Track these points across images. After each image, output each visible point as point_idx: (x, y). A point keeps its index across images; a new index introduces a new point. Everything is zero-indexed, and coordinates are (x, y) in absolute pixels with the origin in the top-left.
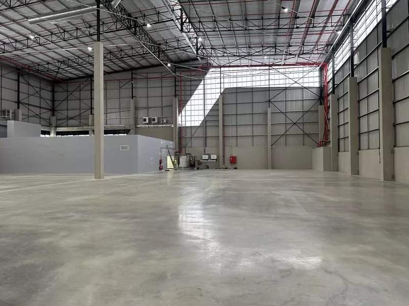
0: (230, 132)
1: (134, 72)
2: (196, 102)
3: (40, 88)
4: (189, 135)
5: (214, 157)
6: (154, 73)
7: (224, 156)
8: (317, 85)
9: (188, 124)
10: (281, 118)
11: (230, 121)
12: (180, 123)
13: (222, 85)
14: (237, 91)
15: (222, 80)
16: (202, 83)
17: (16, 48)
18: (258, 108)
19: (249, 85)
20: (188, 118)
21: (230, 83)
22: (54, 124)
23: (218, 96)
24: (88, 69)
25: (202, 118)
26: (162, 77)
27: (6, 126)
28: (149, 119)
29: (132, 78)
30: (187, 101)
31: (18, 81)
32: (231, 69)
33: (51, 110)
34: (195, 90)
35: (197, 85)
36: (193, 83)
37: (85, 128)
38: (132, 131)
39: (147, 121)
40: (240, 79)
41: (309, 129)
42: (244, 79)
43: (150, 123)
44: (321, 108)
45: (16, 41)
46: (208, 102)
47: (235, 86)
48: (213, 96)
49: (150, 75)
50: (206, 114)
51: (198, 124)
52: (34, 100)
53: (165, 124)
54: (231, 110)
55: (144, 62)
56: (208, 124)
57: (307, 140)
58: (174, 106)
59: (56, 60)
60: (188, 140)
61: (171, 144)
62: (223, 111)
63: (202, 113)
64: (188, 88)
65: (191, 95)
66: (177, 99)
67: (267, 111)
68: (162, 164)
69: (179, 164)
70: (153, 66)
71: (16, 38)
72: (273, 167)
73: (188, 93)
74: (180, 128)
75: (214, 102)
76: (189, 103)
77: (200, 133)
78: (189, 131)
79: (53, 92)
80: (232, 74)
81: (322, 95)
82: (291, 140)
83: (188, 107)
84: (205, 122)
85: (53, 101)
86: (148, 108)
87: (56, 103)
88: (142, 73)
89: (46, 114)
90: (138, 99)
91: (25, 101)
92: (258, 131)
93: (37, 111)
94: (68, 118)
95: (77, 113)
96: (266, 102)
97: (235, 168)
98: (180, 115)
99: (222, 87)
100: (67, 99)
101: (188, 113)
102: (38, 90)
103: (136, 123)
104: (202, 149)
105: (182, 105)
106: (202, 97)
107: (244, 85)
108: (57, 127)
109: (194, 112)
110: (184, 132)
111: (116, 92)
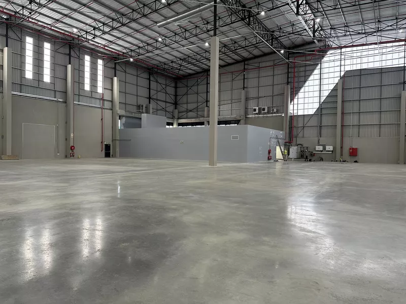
0: (352, 120)
1: (246, 63)
2: (311, 89)
3: (166, 85)
4: (301, 125)
5: (330, 148)
6: (266, 62)
7: (342, 147)
9: (300, 113)
11: (351, 107)
12: (292, 112)
13: (342, 67)
14: (361, 73)
15: (343, 62)
16: (319, 67)
17: (147, 50)
18: (388, 92)
19: (377, 65)
20: (301, 106)
21: (353, 64)
22: (176, 117)
23: (336, 80)
24: (205, 64)
25: (317, 106)
26: (275, 65)
27: (141, 119)
28: (259, 109)
29: (244, 68)
30: (300, 88)
31: (149, 79)
32: (355, 48)
33: (174, 104)
34: (309, 76)
35: (313, 70)
36: (308, 68)
37: (201, 120)
38: (242, 122)
39: (257, 111)
40: (365, 60)
42: (371, 59)
43: (259, 113)
45: (148, 44)
46: (324, 87)
47: (359, 67)
48: (331, 81)
49: (262, 65)
50: (322, 101)
51: (312, 112)
52: (161, 96)
53: (275, 113)
54: (352, 95)
55: (256, 52)
56: (324, 112)
58: (285, 94)
59: (178, 58)
60: (300, 130)
61: (281, 134)
62: (343, 96)
63: (317, 100)
64: (302, 74)
65: (305, 82)
66: (289, 86)
67: (401, 95)
68: (271, 155)
69: (288, 154)
70: (265, 55)
71: (148, 42)
73: (302, 79)
74: (291, 117)
75: (332, 87)
76: (302, 90)
77: (314, 122)
78: (301, 120)
79: (176, 87)
80: (355, 55)
83: (301, 95)
84: (320, 109)
85: (176, 96)
86: (258, 98)
87: (178, 98)
88: (254, 63)
89: (170, 108)
90: (249, 89)
91: (155, 97)
92: (387, 118)
93: (163, 104)
94: (188, 111)
95: (194, 106)
96: (400, 84)
97: (356, 162)
98: (292, 103)
99: (342, 69)
100: (187, 94)
101: (301, 101)
102: (164, 86)
103: (246, 113)
104: (316, 139)
105: (295, 92)
106: (317, 82)
107: (371, 66)
108: (179, 118)
109: (308, 99)
110: (295, 121)
111: (229, 84)
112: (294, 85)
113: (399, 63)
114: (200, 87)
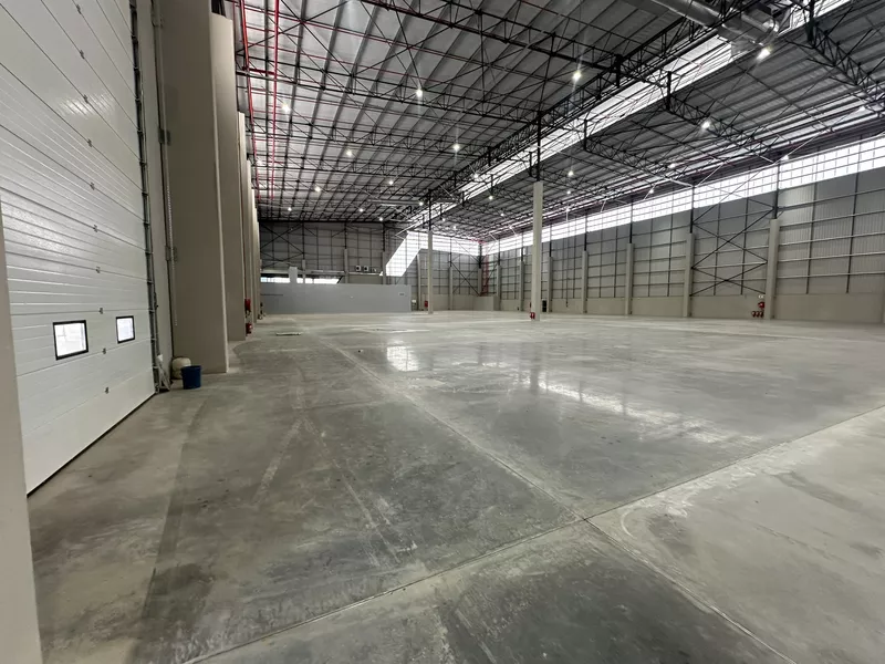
2: (400, 257)
6: (364, 229)
7: (421, 301)
8: (477, 254)
9: (394, 274)
10: (457, 275)
12: (388, 273)
13: (419, 245)
15: (419, 241)
16: (404, 242)
18: (443, 267)
20: (393, 269)
21: (426, 246)
23: (416, 253)
25: (404, 270)
28: (362, 268)
29: (346, 229)
30: (392, 255)
34: (398, 247)
35: (401, 243)
36: (397, 241)
37: (299, 272)
38: (346, 278)
39: (360, 270)
41: (473, 283)
43: (362, 271)
44: (480, 270)
46: (409, 257)
48: (413, 254)
49: (361, 229)
50: (407, 267)
51: (401, 275)
53: (375, 272)
54: (426, 265)
56: (409, 275)
57: (472, 291)
62: (421, 266)
63: (404, 266)
64: (393, 245)
65: (395, 251)
66: (386, 253)
67: (449, 269)
72: (453, 309)
73: (393, 248)
74: (387, 277)
75: (414, 257)
76: (393, 257)
78: (394, 279)
81: (481, 261)
82: (462, 290)
84: (406, 273)
86: (360, 258)
88: (355, 227)
90: (350, 249)
94: (275, 260)
95: (285, 255)
96: (449, 262)
98: (387, 266)
99: (418, 247)
101: (393, 265)
103: (349, 270)
105: (389, 256)
106: (404, 253)
108: (263, 268)
109: (397, 265)
110: (389, 280)
111: (327, 241)
112: (387, 250)
113: (447, 250)
114: (292, 237)
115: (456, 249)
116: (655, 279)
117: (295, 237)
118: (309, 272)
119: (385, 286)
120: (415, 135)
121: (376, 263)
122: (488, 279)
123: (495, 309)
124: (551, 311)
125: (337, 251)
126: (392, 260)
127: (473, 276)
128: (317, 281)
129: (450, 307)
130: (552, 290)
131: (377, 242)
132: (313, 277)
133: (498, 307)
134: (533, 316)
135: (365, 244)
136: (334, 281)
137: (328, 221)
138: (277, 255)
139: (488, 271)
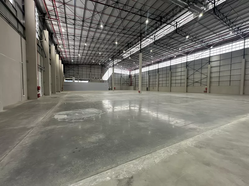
2: (106, 75)
5: (111, 87)
6: (96, 67)
8: (129, 74)
10: (123, 80)
14: (115, 73)
18: (119, 78)
23: (111, 74)
26: (98, 68)
28: (96, 78)
29: (91, 67)
35: (107, 71)
37: (77, 79)
38: (91, 81)
41: (128, 82)
44: (130, 79)
50: (109, 78)
51: (107, 80)
53: (99, 79)
56: (109, 80)
57: (128, 84)
58: (102, 75)
64: (105, 71)
65: (105, 73)
67: (121, 78)
70: (96, 65)
72: (122, 90)
77: (107, 82)
78: (105, 81)
79: (64, 67)
81: (130, 76)
82: (125, 84)
85: (64, 70)
86: (95, 75)
88: (93, 66)
90: (92, 72)
92: (119, 82)
95: (73, 74)
96: (121, 76)
97: (115, 90)
100: (69, 70)
106: (108, 74)
108: (66, 77)
109: (106, 77)
110: (103, 81)
111: (85, 70)
112: (103, 73)
113: (121, 73)
114: (75, 69)
115: (123, 73)
116: (177, 81)
117: (76, 69)
118: (79, 79)
119: (102, 83)
120: (106, 39)
121: (99, 76)
122: (132, 81)
123: (134, 90)
124: (149, 90)
125: (88, 73)
126: (104, 76)
127: (128, 80)
128: (82, 81)
129: (121, 89)
130: (149, 84)
131: (100, 71)
132: (81, 80)
133: (135, 89)
134: (139, 92)
135: (96, 71)
136: (87, 82)
137: (86, 64)
138: (70, 74)
139: (132, 79)
